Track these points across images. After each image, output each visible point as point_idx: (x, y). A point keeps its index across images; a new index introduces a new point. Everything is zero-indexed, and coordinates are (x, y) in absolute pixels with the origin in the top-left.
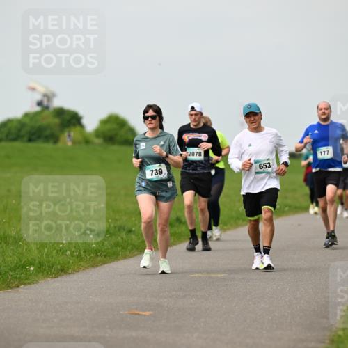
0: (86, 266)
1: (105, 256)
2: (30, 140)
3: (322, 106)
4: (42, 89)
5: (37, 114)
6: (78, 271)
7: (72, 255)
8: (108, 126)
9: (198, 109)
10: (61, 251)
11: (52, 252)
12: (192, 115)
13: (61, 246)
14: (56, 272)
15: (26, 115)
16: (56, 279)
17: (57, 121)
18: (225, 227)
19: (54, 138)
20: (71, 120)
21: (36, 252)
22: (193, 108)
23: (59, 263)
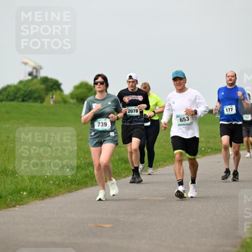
0: (64, 192)
1: (78, 184)
2: (23, 101)
3: (230, 74)
4: (32, 64)
5: (28, 81)
6: (58, 195)
7: (54, 184)
8: (80, 90)
9: (134, 77)
10: (46, 181)
11: (39, 181)
12: (130, 82)
13: (46, 177)
14: (42, 195)
15: (21, 82)
16: (42, 201)
17: (43, 86)
18: (165, 164)
19: (41, 99)
20: (53, 86)
21: (28, 181)
22: (130, 77)
23: (45, 190)
